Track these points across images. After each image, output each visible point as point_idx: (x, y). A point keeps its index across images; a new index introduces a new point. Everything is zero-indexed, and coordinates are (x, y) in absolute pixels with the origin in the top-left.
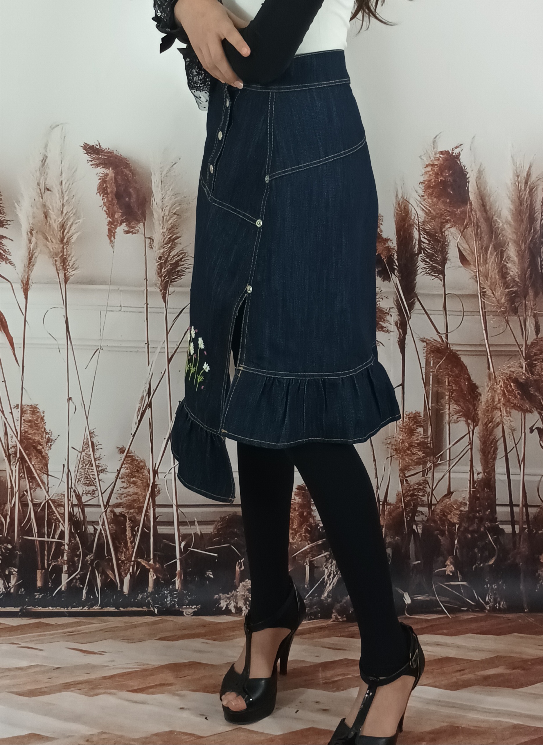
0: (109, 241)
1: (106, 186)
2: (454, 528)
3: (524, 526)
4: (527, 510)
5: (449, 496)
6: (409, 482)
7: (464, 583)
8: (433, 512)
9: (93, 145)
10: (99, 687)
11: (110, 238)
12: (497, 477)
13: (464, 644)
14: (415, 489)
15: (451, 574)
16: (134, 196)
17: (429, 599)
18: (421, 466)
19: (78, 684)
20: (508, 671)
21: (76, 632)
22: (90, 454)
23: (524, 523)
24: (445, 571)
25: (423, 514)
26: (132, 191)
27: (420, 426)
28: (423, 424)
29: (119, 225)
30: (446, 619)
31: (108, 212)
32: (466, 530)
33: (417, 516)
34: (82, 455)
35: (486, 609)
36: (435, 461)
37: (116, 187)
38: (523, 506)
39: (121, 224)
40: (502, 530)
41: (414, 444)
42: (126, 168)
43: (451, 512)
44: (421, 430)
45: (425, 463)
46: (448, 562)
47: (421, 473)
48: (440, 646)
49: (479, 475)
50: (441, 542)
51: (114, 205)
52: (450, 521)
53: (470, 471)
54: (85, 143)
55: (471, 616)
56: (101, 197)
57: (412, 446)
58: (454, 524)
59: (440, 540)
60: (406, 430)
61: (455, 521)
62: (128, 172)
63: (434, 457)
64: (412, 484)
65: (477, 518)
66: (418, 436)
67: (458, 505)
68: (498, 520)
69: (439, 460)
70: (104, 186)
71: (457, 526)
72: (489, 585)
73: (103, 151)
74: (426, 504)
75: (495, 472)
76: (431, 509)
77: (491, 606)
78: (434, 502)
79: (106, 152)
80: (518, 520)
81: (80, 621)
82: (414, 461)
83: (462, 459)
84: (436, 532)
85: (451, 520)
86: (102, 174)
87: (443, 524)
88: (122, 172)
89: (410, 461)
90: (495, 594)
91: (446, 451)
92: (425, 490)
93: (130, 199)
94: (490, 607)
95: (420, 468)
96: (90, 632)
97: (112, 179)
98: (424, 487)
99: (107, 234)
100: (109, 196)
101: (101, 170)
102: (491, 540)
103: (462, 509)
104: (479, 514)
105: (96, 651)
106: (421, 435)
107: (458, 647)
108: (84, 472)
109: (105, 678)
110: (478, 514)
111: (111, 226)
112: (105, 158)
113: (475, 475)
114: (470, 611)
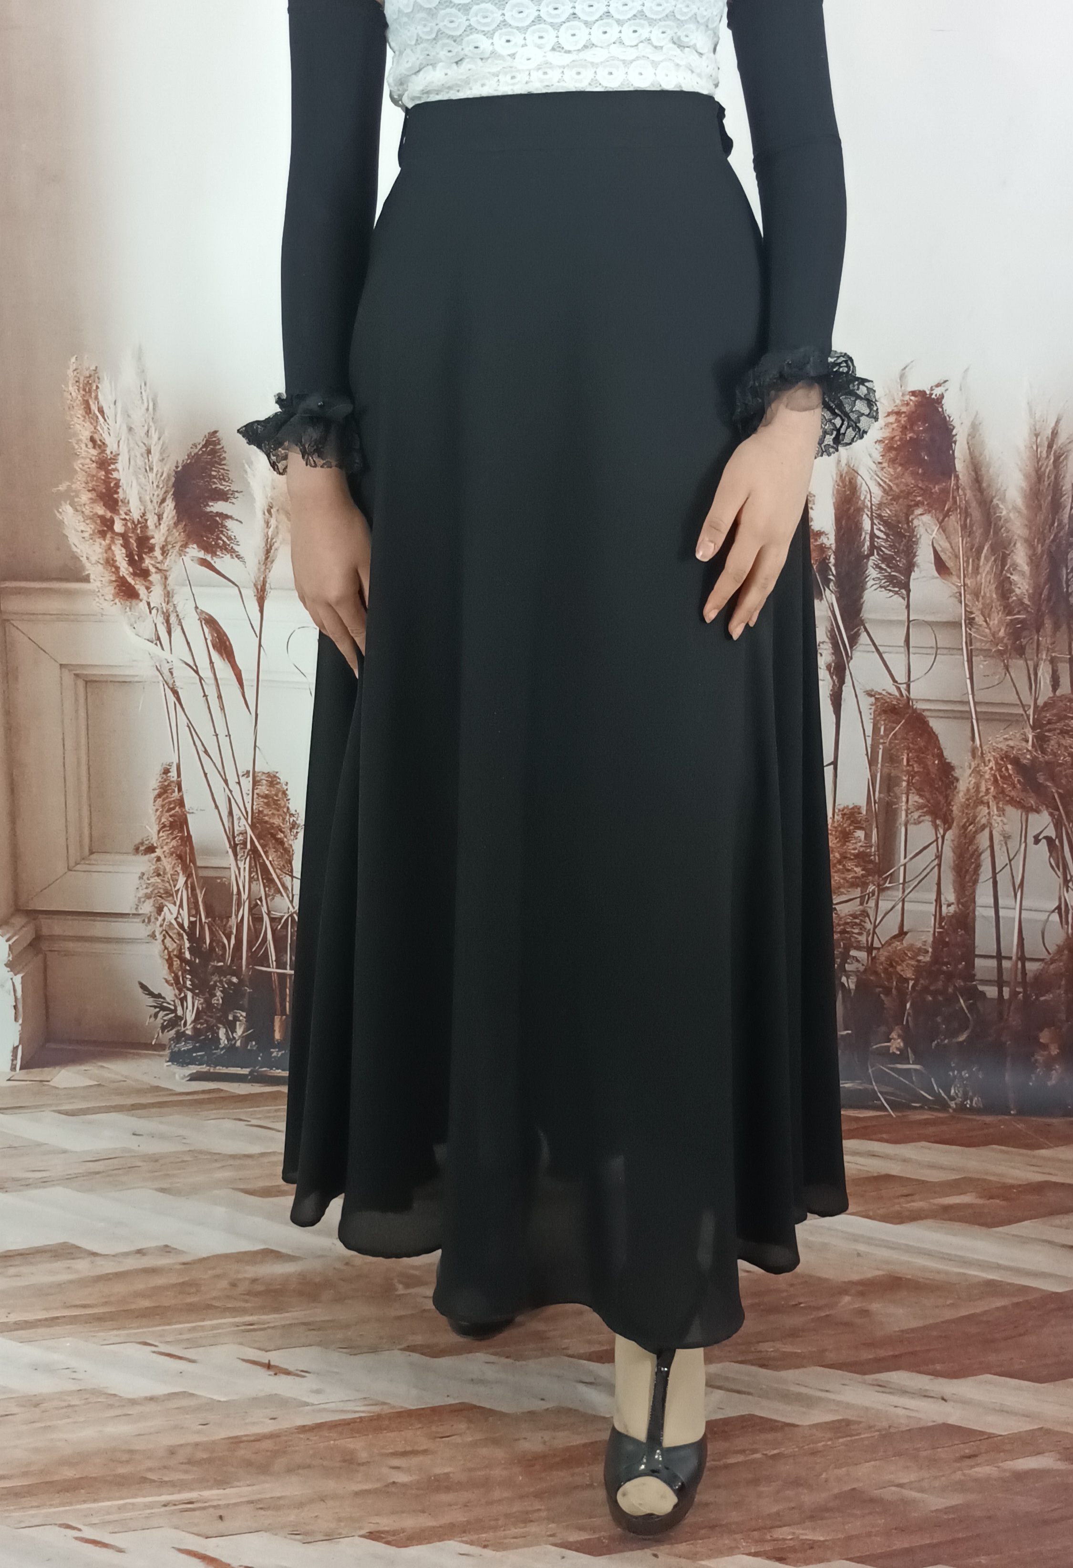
2: (906, 985)
3: (1018, 990)
4: (1023, 966)
5: (901, 938)
6: (839, 913)
7: (917, 1067)
8: (873, 959)
12: (979, 911)
13: (914, 1157)
14: (847, 923)
15: (898, 1053)
17: (862, 1088)
18: (859, 889)
20: (980, 1201)
23: (1018, 984)
25: (858, 961)
27: (861, 828)
28: (864, 826)
30: (887, 1118)
32: (926, 990)
33: (849, 963)
35: (949, 1107)
36: (882, 882)
38: (1018, 959)
40: (983, 994)
41: (849, 856)
43: (903, 961)
44: (860, 834)
45: (865, 885)
46: (894, 1035)
47: (859, 899)
48: (878, 1158)
49: (949, 908)
50: (884, 1004)
52: (901, 976)
53: (936, 901)
55: (926, 1115)
57: (846, 858)
58: (907, 980)
59: (883, 1001)
60: (837, 834)
61: (908, 976)
63: (880, 876)
64: (843, 915)
65: (943, 972)
66: (856, 843)
67: (913, 951)
68: (976, 978)
69: (888, 882)
71: (911, 983)
72: (956, 1072)
74: (864, 947)
75: (975, 902)
76: (872, 954)
77: (960, 1102)
78: (876, 944)
80: (1008, 980)
82: (847, 881)
83: (923, 881)
84: (878, 990)
85: (902, 973)
87: (890, 979)
89: (842, 881)
90: (965, 1086)
91: (899, 869)
92: (863, 926)
94: (956, 1104)
95: (857, 892)
98: (861, 921)
102: (964, 1006)
103: (920, 958)
104: (947, 968)
106: (860, 841)
107: (903, 1160)
110: (945, 968)
113: (944, 908)
114: (925, 1109)
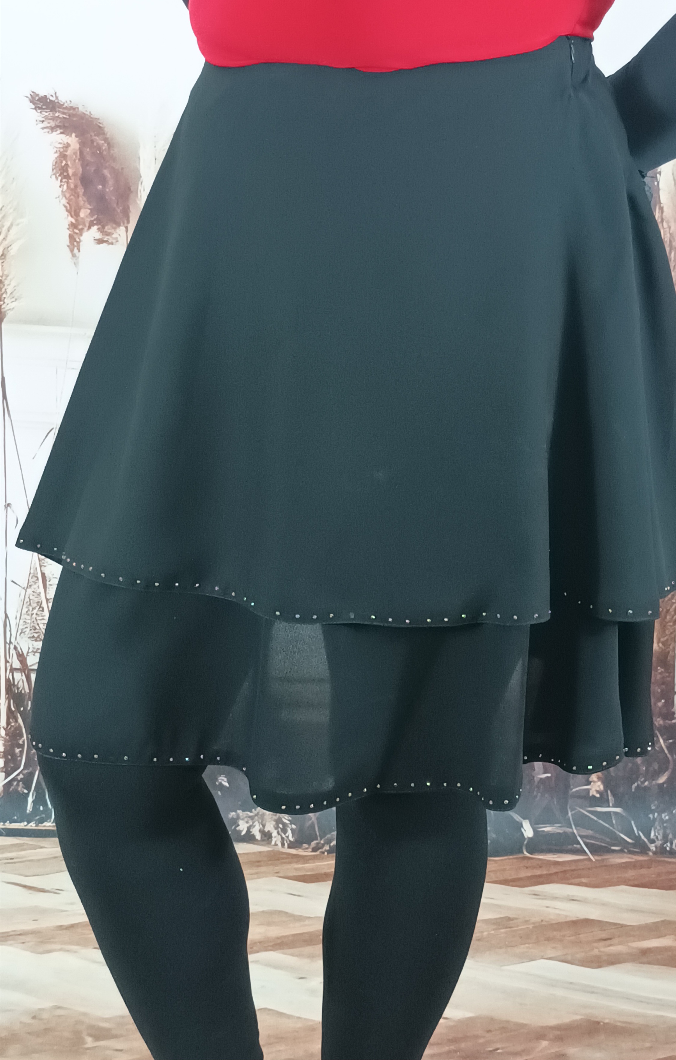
0: (70, 255)
1: (67, 165)
7: (618, 810)
9: (46, 96)
10: (52, 940)
11: (72, 251)
13: (612, 901)
15: (598, 796)
16: (111, 182)
17: (561, 832)
19: (20, 935)
21: (17, 858)
22: (40, 593)
24: (588, 790)
26: (109, 175)
29: (86, 229)
30: (586, 862)
31: (68, 208)
34: (27, 593)
35: (649, 849)
37: (82, 166)
39: (89, 228)
42: (97, 135)
48: (576, 902)
51: (78, 196)
54: (33, 92)
55: (625, 859)
56: (58, 183)
62: (103, 142)
70: (63, 164)
72: (656, 814)
73: (61, 106)
77: (659, 845)
79: (66, 108)
81: (24, 843)
86: (60, 143)
88: (92, 141)
90: (665, 828)
93: (104, 186)
94: (656, 847)
96: (39, 860)
97: (75, 153)
99: (68, 244)
100: (70, 181)
101: (58, 138)
102: (664, 746)
105: (47, 888)
107: (604, 904)
108: (31, 620)
109: (61, 928)
111: (73, 231)
112: (64, 117)
114: (624, 852)
